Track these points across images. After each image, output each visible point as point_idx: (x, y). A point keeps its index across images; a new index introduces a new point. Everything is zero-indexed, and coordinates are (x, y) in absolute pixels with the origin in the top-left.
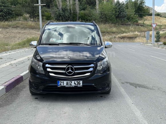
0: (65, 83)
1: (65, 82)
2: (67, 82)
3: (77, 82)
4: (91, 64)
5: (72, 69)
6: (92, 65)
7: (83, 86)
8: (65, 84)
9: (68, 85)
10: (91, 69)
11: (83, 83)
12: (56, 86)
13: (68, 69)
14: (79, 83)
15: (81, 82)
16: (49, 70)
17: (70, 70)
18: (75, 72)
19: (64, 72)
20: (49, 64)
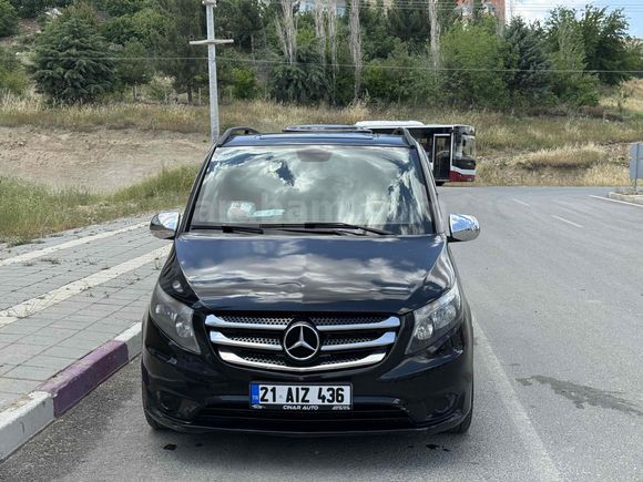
0: (280, 395)
1: (282, 390)
2: (290, 390)
3: (328, 390)
4: (387, 317)
5: (309, 337)
6: (393, 322)
7: (354, 406)
8: (281, 399)
9: (295, 403)
10: (388, 338)
11: (354, 395)
12: (246, 405)
13: (294, 336)
14: (337, 396)
15: (347, 391)
16: (217, 337)
17: (301, 342)
18: (323, 348)
19: (279, 347)
20: (218, 313)
